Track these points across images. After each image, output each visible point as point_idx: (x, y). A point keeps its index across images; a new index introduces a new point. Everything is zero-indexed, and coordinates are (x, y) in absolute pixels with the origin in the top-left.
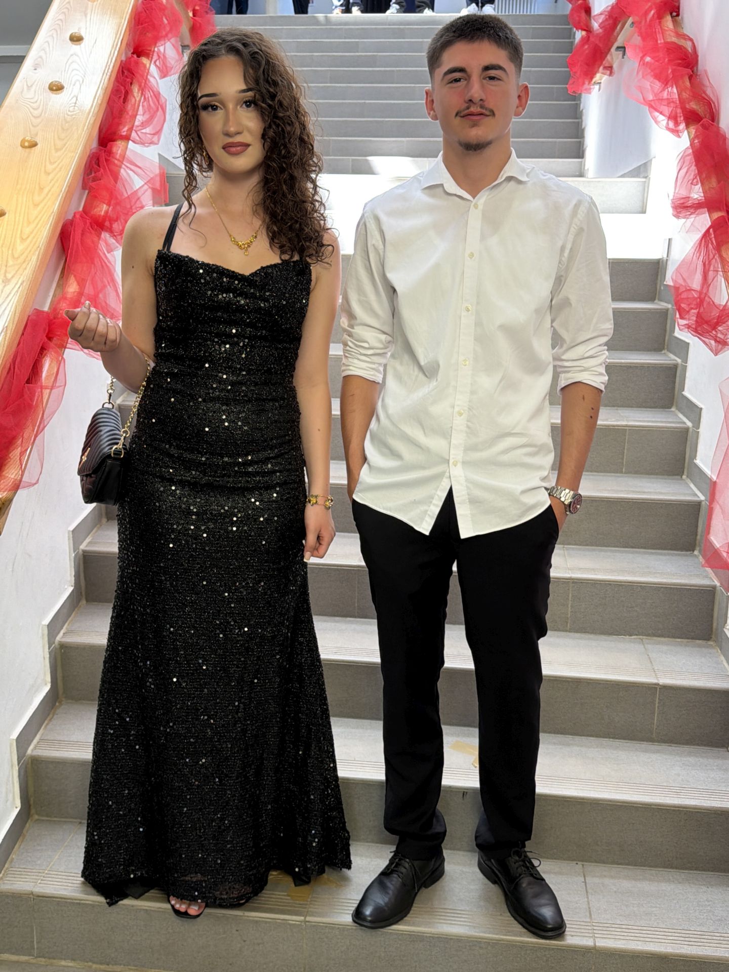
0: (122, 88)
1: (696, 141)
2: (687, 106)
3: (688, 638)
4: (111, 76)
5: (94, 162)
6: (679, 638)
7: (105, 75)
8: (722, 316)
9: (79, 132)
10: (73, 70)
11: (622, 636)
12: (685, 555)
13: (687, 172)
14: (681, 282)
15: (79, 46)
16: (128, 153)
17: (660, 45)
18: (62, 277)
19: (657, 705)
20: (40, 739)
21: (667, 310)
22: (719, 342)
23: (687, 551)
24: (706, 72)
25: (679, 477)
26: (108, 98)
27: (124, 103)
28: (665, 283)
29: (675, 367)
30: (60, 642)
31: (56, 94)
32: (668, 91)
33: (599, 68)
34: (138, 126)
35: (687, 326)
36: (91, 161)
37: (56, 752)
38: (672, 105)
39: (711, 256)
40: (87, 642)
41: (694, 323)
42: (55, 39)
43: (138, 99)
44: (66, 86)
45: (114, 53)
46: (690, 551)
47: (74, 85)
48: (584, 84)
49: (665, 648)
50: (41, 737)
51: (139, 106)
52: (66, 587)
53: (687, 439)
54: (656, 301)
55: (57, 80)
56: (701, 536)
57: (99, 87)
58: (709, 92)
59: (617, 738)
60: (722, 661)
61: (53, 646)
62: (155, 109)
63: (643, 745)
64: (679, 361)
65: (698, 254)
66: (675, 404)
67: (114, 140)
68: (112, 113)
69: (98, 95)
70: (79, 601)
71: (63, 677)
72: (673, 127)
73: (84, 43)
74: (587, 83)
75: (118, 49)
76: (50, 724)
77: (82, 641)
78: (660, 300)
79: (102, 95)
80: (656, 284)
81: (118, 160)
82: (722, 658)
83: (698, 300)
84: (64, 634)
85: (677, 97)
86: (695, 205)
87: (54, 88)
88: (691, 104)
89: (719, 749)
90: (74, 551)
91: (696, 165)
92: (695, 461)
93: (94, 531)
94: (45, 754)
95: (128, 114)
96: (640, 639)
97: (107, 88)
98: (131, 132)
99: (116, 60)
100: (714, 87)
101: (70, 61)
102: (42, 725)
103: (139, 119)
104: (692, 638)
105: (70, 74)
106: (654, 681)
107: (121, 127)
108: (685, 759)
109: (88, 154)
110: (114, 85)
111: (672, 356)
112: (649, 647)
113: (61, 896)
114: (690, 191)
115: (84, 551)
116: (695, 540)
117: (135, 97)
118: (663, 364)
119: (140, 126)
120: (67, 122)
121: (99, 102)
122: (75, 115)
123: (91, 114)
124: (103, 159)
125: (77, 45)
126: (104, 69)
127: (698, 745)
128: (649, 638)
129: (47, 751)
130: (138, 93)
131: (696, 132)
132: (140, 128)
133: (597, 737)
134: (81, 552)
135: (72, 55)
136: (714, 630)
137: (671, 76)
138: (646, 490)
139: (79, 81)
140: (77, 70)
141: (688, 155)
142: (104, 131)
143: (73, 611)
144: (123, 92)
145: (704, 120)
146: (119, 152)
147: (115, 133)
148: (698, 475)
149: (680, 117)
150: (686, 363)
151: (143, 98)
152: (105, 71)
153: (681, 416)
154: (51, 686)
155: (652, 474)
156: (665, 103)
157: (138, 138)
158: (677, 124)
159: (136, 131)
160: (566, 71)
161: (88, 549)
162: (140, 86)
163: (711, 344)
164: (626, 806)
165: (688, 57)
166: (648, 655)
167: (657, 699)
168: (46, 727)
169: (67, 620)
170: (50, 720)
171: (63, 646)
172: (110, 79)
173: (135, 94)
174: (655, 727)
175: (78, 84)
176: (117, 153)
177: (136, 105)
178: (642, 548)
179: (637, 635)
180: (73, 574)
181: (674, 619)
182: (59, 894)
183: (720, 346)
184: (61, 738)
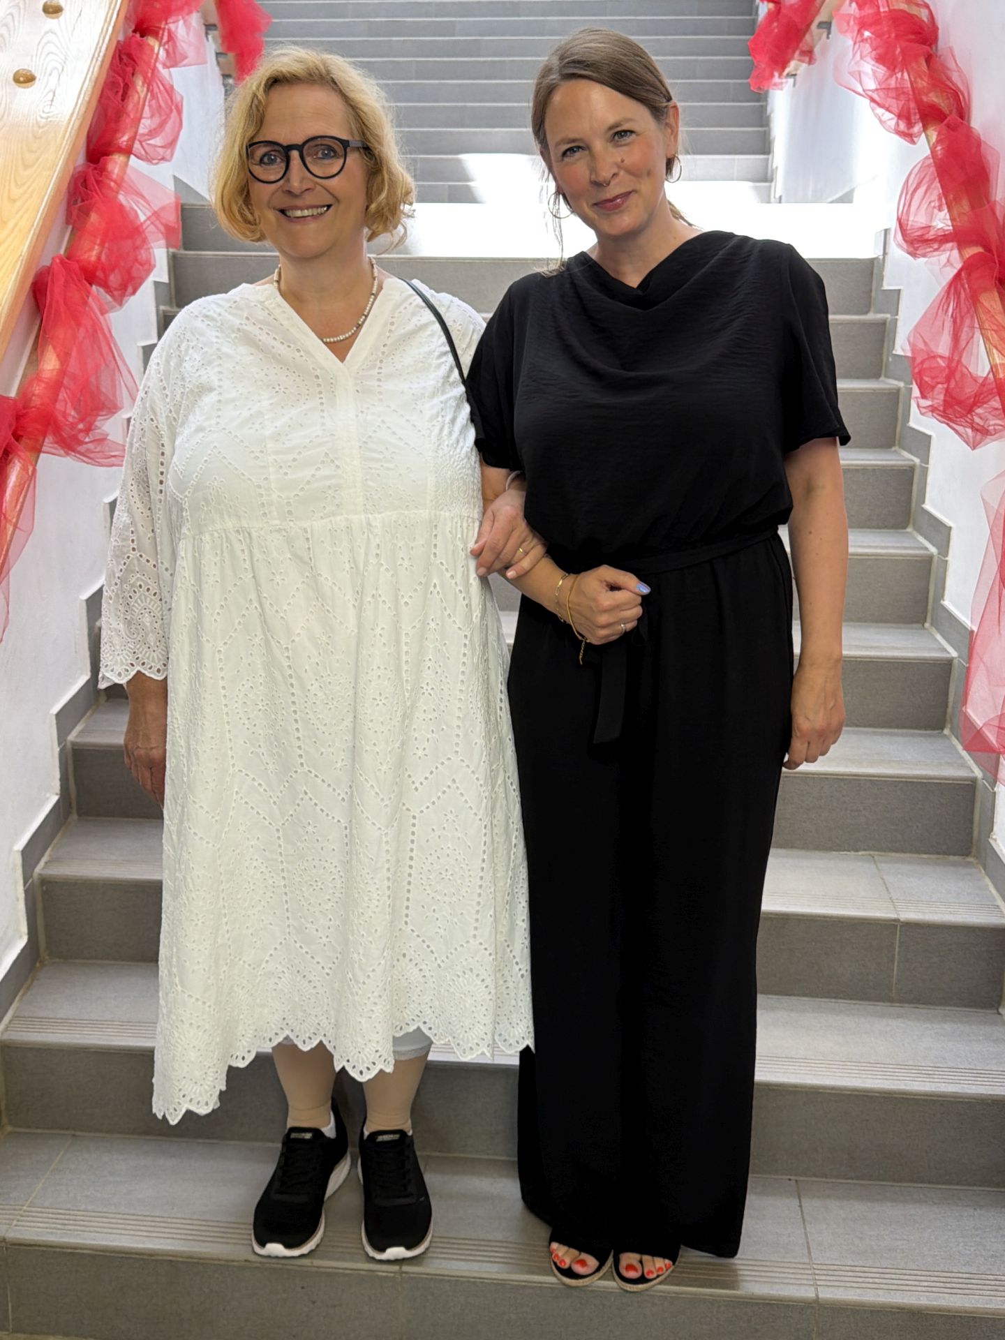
0: (120, 80)
1: (939, 148)
2: (925, 99)
3: (939, 853)
4: (103, 62)
5: (80, 185)
6: (926, 853)
7: (94, 60)
8: (982, 394)
9: (58, 140)
10: (48, 54)
11: (845, 852)
12: (930, 736)
13: (926, 192)
14: (921, 345)
15: (56, 20)
16: (129, 171)
17: (883, 15)
18: (36, 349)
19: (897, 950)
20: (15, 1017)
21: (898, 390)
22: (977, 430)
23: (934, 729)
24: (951, 49)
25: (920, 625)
26: (99, 93)
27: (123, 100)
28: (894, 352)
29: (912, 469)
30: (40, 874)
31: (24, 88)
32: (897, 78)
33: (794, 52)
34: (143, 135)
35: (930, 409)
36: (76, 184)
37: (36, 1034)
38: (902, 96)
39: (964, 309)
40: (77, 874)
41: (941, 403)
42: (22, 11)
43: (142, 95)
44: (36, 75)
45: (107, 29)
46: (938, 729)
47: (50, 75)
48: (772, 76)
49: (906, 868)
50: (15, 1012)
51: (144, 105)
52: (48, 795)
53: (930, 570)
54: (882, 378)
55: (26, 67)
56: (953, 707)
57: (86, 78)
58: (955, 77)
59: (841, 998)
60: (988, 885)
61: (30, 881)
62: (168, 111)
63: (878, 1008)
64: (917, 461)
65: (945, 307)
66: (911, 521)
67: (108, 154)
68: (106, 115)
69: (84, 89)
70: (67, 814)
71: (47, 926)
72: (906, 130)
73: (63, 17)
74: (776, 74)
75: (112, 24)
76: (29, 993)
77: (73, 874)
78: (887, 376)
79: (90, 89)
80: (881, 354)
81: (115, 182)
82: (988, 881)
83: (947, 370)
84: (46, 863)
85: (909, 85)
86: (940, 238)
87: (22, 79)
88: (930, 95)
89: (988, 1011)
90: (59, 744)
91: (940, 182)
92: (942, 602)
93: (88, 714)
94: (19, 1038)
95: (129, 116)
96: (870, 855)
97: (97, 79)
98: (133, 143)
99: (110, 40)
100: (962, 72)
101: (44, 40)
102: (15, 997)
103: (146, 125)
104: (945, 853)
105: (45, 59)
106: (893, 916)
107: (119, 135)
108: (938, 1026)
109: (71, 173)
110: (107, 75)
111: (906, 455)
112: (883, 866)
113: (45, 1244)
114: (931, 217)
115: (73, 744)
116: (945, 713)
117: (137, 92)
118: (895, 466)
119: (147, 135)
120: (40, 127)
121: (87, 99)
122: (52, 117)
123: (75, 115)
124: (92, 180)
125: (53, 18)
126: (93, 51)
127: (955, 1005)
128: (883, 853)
129: (23, 1033)
130: (143, 85)
131: (938, 135)
132: (147, 137)
133: (812, 996)
134: (69, 745)
135: (47, 33)
136: (974, 841)
137: (900, 59)
138: (874, 645)
139: (57, 69)
140: (55, 54)
141: (929, 166)
142: (94, 140)
143: (60, 829)
144: (122, 85)
145: (948, 118)
146: (116, 171)
147: (110, 144)
148: (949, 623)
149: (915, 114)
150: (927, 463)
151: (149, 94)
152: (94, 55)
153: (921, 539)
154: (29, 939)
155: (881, 621)
156: (894, 94)
157: (143, 152)
158: (910, 124)
159: (141, 142)
160: (746, 61)
161: (79, 740)
162: (145, 78)
163: (967, 434)
164: (856, 1096)
165: (924, 30)
166: (883, 879)
167: (897, 942)
168: (21, 1000)
169: (51, 843)
170: (28, 988)
171: (44, 881)
172: (101, 67)
173: (139, 88)
174: (894, 980)
175: (55, 73)
176: (113, 173)
177: (141, 103)
178: (870, 726)
179: (865, 850)
180: (58, 775)
181: (917, 827)
182: (44, 1241)
183: (979, 436)
184: (42, 1014)
